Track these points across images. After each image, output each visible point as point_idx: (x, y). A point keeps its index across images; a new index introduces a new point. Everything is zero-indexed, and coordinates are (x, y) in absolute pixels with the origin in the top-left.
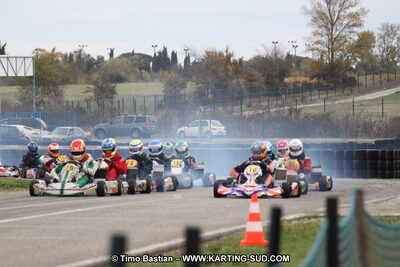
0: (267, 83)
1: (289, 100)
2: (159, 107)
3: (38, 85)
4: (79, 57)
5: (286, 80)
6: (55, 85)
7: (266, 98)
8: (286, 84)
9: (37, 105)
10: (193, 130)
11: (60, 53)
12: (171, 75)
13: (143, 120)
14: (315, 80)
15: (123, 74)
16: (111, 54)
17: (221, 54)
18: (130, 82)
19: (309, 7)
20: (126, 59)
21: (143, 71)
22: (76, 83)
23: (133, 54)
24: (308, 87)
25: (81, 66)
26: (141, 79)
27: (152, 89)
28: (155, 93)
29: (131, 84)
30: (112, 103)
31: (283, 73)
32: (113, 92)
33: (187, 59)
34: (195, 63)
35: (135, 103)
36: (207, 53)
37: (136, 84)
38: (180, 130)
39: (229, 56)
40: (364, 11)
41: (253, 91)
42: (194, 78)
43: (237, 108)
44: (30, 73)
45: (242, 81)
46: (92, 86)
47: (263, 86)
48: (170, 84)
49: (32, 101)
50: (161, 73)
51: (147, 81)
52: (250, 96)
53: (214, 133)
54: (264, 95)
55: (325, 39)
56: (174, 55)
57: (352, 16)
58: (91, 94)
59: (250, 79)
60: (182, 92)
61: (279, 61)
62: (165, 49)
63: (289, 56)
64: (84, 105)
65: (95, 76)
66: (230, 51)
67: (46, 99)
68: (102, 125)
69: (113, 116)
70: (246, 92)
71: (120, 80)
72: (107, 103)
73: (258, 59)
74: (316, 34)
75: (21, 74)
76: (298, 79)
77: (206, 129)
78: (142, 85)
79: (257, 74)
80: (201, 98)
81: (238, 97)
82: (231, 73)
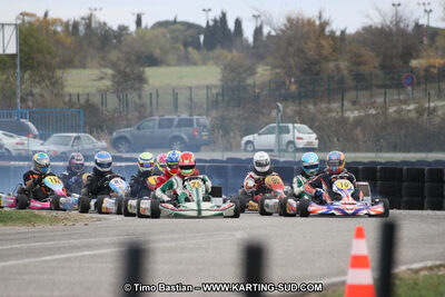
0: (383, 67)
1: (418, 94)
2: (214, 103)
3: (24, 67)
4: (88, 26)
5: (414, 63)
6: (50, 68)
7: (383, 91)
8: (412, 70)
9: (23, 100)
10: (266, 139)
11: (60, 21)
12: (233, 55)
13: (189, 123)
15: (157, 52)
16: (139, 22)
17: (310, 23)
18: (169, 65)
20: (162, 30)
21: (190, 49)
22: (84, 66)
23: (175, 22)
25: (92, 40)
26: (186, 60)
27: (205, 76)
28: (207, 82)
29: (171, 69)
30: (140, 96)
31: (408, 53)
32: (141, 79)
33: (258, 31)
34: (269, 35)
35: (175, 95)
36: (289, 20)
37: (178, 69)
38: (246, 138)
39: (324, 25)
41: (362, 81)
42: (270, 60)
43: (335, 105)
44: (12, 49)
45: (343, 65)
46: (110, 71)
47: (378, 72)
48: (231, 70)
49: (14, 93)
50: (218, 51)
51: (195, 64)
52: (356, 88)
53: (300, 144)
54: (379, 87)
56: (238, 23)
58: (108, 83)
59: (357, 61)
60: (250, 81)
61: (402, 33)
62: (224, 15)
63: (418, 26)
64: (96, 100)
65: (114, 55)
66: (325, 17)
67: (37, 91)
68: (125, 131)
69: (142, 117)
70: (350, 83)
71: (153, 61)
72: (132, 97)
73: (368, 30)
76: (432, 61)
77: (287, 137)
78: (187, 70)
79: (367, 54)
80: (278, 92)
81: (338, 89)
82: (326, 51)
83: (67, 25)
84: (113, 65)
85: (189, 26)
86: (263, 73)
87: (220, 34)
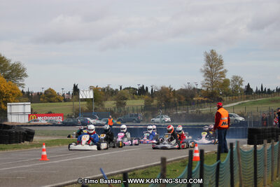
0: (186, 100)
1: (196, 107)
2: (142, 110)
4: (108, 89)
5: (194, 99)
6: (101, 101)
8: (194, 101)
10: (158, 120)
12: (146, 97)
14: (206, 99)
16: (121, 88)
17: (167, 89)
19: (203, 69)
20: (127, 90)
21: (135, 95)
22: (108, 100)
23: (130, 88)
24: (203, 102)
25: (108, 93)
26: (133, 98)
27: (140, 103)
30: (124, 109)
31: (192, 96)
32: (125, 104)
34: (155, 91)
35: (133, 108)
36: (162, 88)
38: (152, 119)
39: (171, 89)
40: (226, 71)
41: (181, 104)
42: (156, 98)
44: (92, 97)
45: (176, 99)
46: (116, 102)
48: (147, 101)
49: (92, 108)
50: (142, 96)
51: (136, 99)
52: (180, 106)
53: (166, 121)
54: (186, 105)
55: (209, 82)
56: (147, 88)
57: (221, 73)
58: (115, 105)
59: (180, 99)
60: (152, 104)
61: (191, 91)
62: (143, 86)
63: (194, 89)
66: (171, 87)
68: (122, 118)
70: (178, 104)
71: (126, 99)
72: (122, 109)
73: (181, 90)
74: (206, 80)
75: (88, 97)
76: (199, 98)
77: (163, 119)
79: (182, 96)
80: (159, 107)
81: (175, 106)
82: (172, 96)
83: (102, 89)
84: (115, 100)
85: (134, 89)
86: (155, 102)
87: (142, 91)
